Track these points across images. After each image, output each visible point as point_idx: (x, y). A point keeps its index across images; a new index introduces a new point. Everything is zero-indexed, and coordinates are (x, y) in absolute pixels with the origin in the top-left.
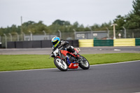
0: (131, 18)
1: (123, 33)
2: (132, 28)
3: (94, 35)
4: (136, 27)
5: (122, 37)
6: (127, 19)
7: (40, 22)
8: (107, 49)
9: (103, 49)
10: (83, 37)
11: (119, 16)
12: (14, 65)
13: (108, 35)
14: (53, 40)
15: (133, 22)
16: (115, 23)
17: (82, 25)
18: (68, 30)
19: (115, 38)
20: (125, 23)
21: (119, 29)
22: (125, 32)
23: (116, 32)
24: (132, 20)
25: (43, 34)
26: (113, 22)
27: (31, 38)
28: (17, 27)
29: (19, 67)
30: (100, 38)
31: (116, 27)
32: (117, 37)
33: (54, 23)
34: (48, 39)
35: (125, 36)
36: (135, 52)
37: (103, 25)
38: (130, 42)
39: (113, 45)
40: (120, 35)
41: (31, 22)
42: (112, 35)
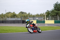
0: (52, 11)
1: (49, 18)
2: (53, 16)
3: (37, 18)
4: (55, 16)
5: (49, 20)
6: (51, 12)
7: (14, 13)
8: (42, 25)
9: (40, 25)
10: (32, 19)
11: (48, 11)
12: (2, 31)
13: (43, 19)
14: (26, 21)
15: (53, 13)
16: (46, 13)
17: (32, 14)
18: (26, 16)
19: (45, 20)
20: (50, 13)
21: (47, 16)
22: (50, 18)
23: (46, 18)
24: (53, 12)
25: (15, 17)
26: (45, 13)
27: (10, 19)
28: (4, 14)
29: (4, 32)
30: (39, 20)
31: (46, 15)
32: (47, 19)
33: (20, 13)
34: (17, 20)
35: (50, 19)
36: (54, 26)
37: (40, 14)
38: (52, 22)
39: (45, 23)
40: (48, 19)
41: (10, 12)
42: (44, 19)
